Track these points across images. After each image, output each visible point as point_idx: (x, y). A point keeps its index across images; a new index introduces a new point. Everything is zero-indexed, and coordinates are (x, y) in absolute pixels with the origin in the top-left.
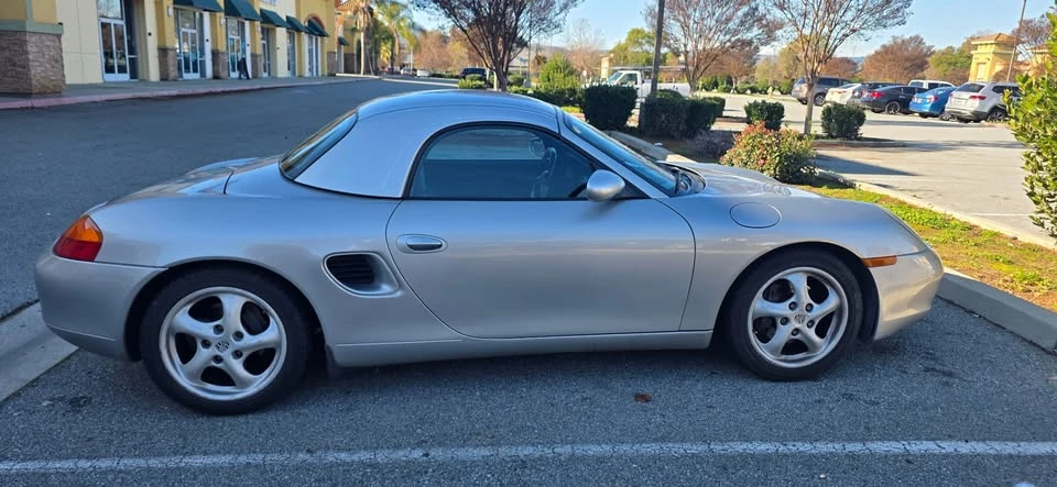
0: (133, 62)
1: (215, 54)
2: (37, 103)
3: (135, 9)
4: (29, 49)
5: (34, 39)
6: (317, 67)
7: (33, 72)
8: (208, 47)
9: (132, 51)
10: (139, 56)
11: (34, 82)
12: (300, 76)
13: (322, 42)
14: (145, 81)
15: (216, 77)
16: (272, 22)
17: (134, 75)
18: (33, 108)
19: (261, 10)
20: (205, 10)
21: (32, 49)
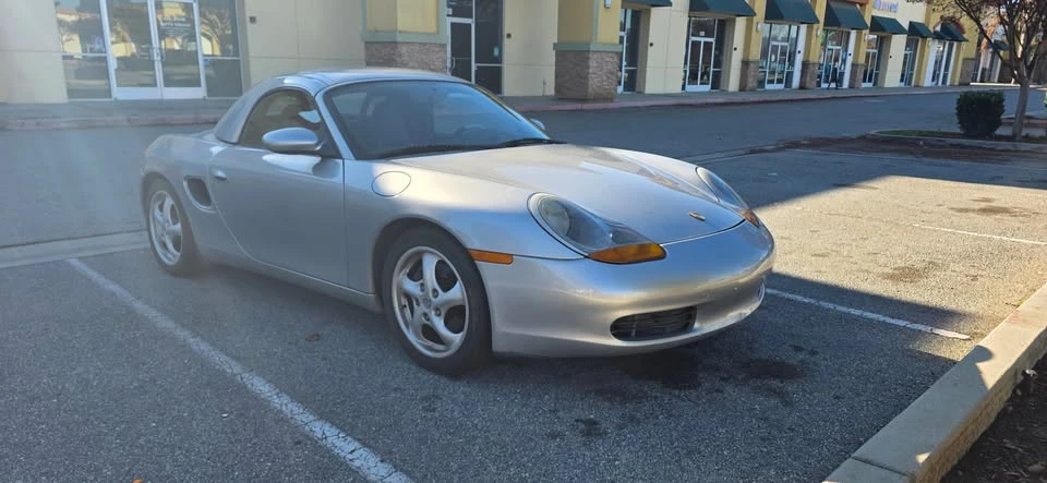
0: (717, 76)
1: (805, 65)
2: (586, 106)
3: (727, 27)
4: (591, 64)
5: (595, 56)
6: (945, 76)
7: (590, 82)
8: (799, 59)
9: (718, 64)
10: (723, 69)
11: (590, 90)
12: (917, 86)
13: (958, 49)
14: (725, 92)
15: (802, 87)
16: (883, 30)
17: (715, 85)
18: (582, 110)
19: (873, 17)
20: (803, 23)
21: (593, 64)
